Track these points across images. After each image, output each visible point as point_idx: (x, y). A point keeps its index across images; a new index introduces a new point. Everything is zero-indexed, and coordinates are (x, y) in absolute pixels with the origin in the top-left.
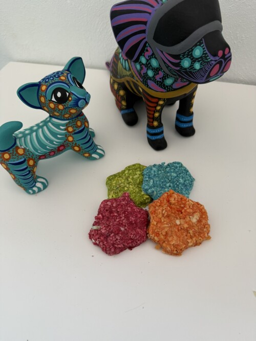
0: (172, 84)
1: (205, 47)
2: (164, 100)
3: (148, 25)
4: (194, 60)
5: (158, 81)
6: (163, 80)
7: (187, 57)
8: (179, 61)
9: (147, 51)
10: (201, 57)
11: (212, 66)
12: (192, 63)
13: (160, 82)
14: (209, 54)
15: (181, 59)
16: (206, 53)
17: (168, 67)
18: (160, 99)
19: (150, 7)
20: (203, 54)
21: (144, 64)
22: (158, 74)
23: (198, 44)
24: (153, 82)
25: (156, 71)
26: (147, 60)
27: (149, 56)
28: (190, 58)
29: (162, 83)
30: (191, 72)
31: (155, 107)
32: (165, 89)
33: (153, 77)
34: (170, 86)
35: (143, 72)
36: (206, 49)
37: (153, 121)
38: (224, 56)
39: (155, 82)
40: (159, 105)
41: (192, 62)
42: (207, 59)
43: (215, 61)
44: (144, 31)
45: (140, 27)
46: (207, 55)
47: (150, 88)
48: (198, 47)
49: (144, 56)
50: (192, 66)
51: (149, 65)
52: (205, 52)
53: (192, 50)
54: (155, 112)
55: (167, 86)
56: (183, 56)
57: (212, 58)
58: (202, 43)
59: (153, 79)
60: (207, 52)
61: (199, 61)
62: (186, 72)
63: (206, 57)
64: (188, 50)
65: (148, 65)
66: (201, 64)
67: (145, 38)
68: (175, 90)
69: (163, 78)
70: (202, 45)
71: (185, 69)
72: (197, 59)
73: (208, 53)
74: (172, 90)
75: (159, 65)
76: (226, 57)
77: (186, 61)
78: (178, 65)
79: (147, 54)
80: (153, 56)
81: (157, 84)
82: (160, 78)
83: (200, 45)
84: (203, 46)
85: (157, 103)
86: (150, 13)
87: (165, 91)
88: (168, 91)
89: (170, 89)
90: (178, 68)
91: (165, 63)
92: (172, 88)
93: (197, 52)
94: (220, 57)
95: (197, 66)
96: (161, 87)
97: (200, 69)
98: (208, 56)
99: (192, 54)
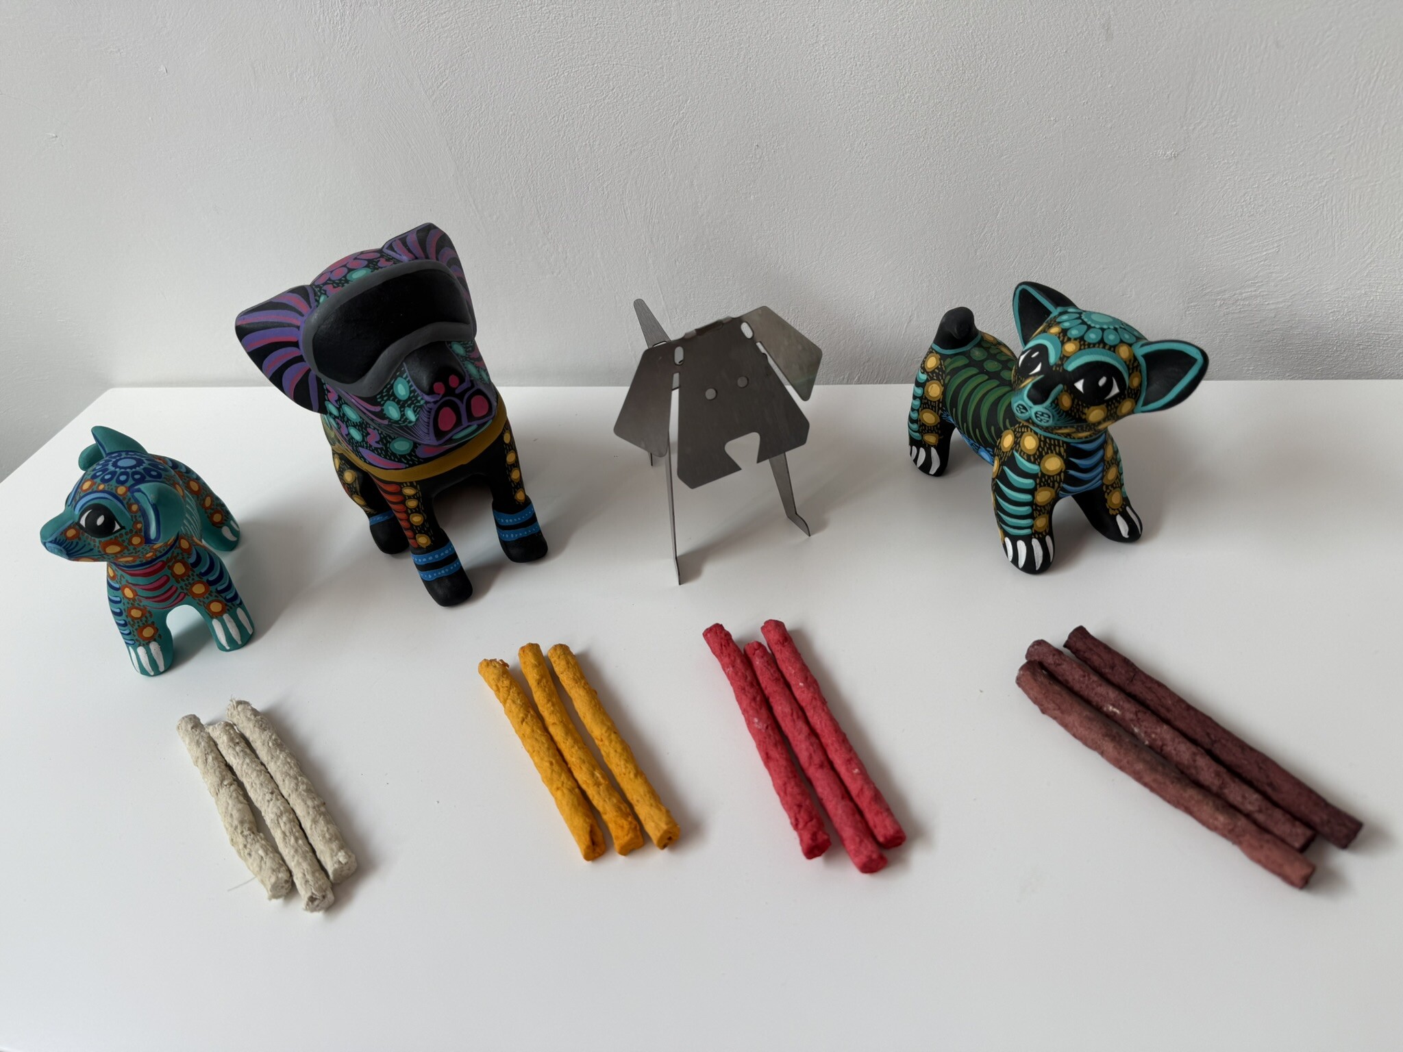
0: (413, 450)
1: (409, 378)
2: (411, 485)
3: (301, 345)
4: (402, 405)
5: (376, 449)
6: (385, 445)
7: (388, 399)
8: (377, 409)
9: (329, 392)
10: (409, 398)
11: (433, 413)
12: (401, 411)
13: (381, 449)
14: (418, 391)
15: (383, 405)
16: (414, 391)
17: (372, 420)
18: (402, 483)
19: (298, 315)
20: (411, 392)
21: (338, 418)
22: (368, 434)
23: (398, 374)
24: (368, 451)
25: (361, 427)
26: (339, 409)
27: (336, 401)
28: (394, 400)
29: (386, 451)
30: (406, 426)
31: (403, 502)
32: (400, 461)
33: (363, 440)
34: (410, 455)
35: (345, 432)
36: (412, 383)
37: (415, 534)
38: (450, 391)
39: (373, 451)
40: (410, 497)
41: (400, 408)
42: (419, 402)
43: (435, 402)
44: (300, 359)
45: (290, 353)
46: (416, 394)
47: (370, 464)
48: (399, 379)
49: (329, 400)
50: (403, 415)
51: (345, 419)
52: (412, 389)
53: (392, 387)
54: (409, 515)
55: (404, 456)
56: (382, 397)
57: (427, 398)
58: (404, 372)
59: (364, 443)
60: (414, 387)
61: (409, 406)
62: (401, 428)
63: (416, 397)
64: (386, 387)
65: (343, 418)
66: (415, 412)
67: (309, 370)
68: (427, 460)
69: (381, 440)
70: (404, 376)
71: (397, 422)
72: (406, 401)
73: (417, 389)
74: (420, 463)
75: (361, 417)
76: (457, 391)
77: (390, 408)
78: (382, 415)
79: (333, 396)
80: (340, 402)
81: (379, 454)
82: (377, 442)
83: (401, 376)
84: (407, 377)
85: (400, 493)
86: (298, 327)
87: (403, 466)
88: (411, 466)
89: (411, 459)
90: (386, 422)
91: (365, 413)
92: (416, 456)
93: (401, 390)
94: (442, 393)
95: (411, 415)
96: (390, 459)
97: (417, 420)
98: (418, 395)
99: (393, 392)
